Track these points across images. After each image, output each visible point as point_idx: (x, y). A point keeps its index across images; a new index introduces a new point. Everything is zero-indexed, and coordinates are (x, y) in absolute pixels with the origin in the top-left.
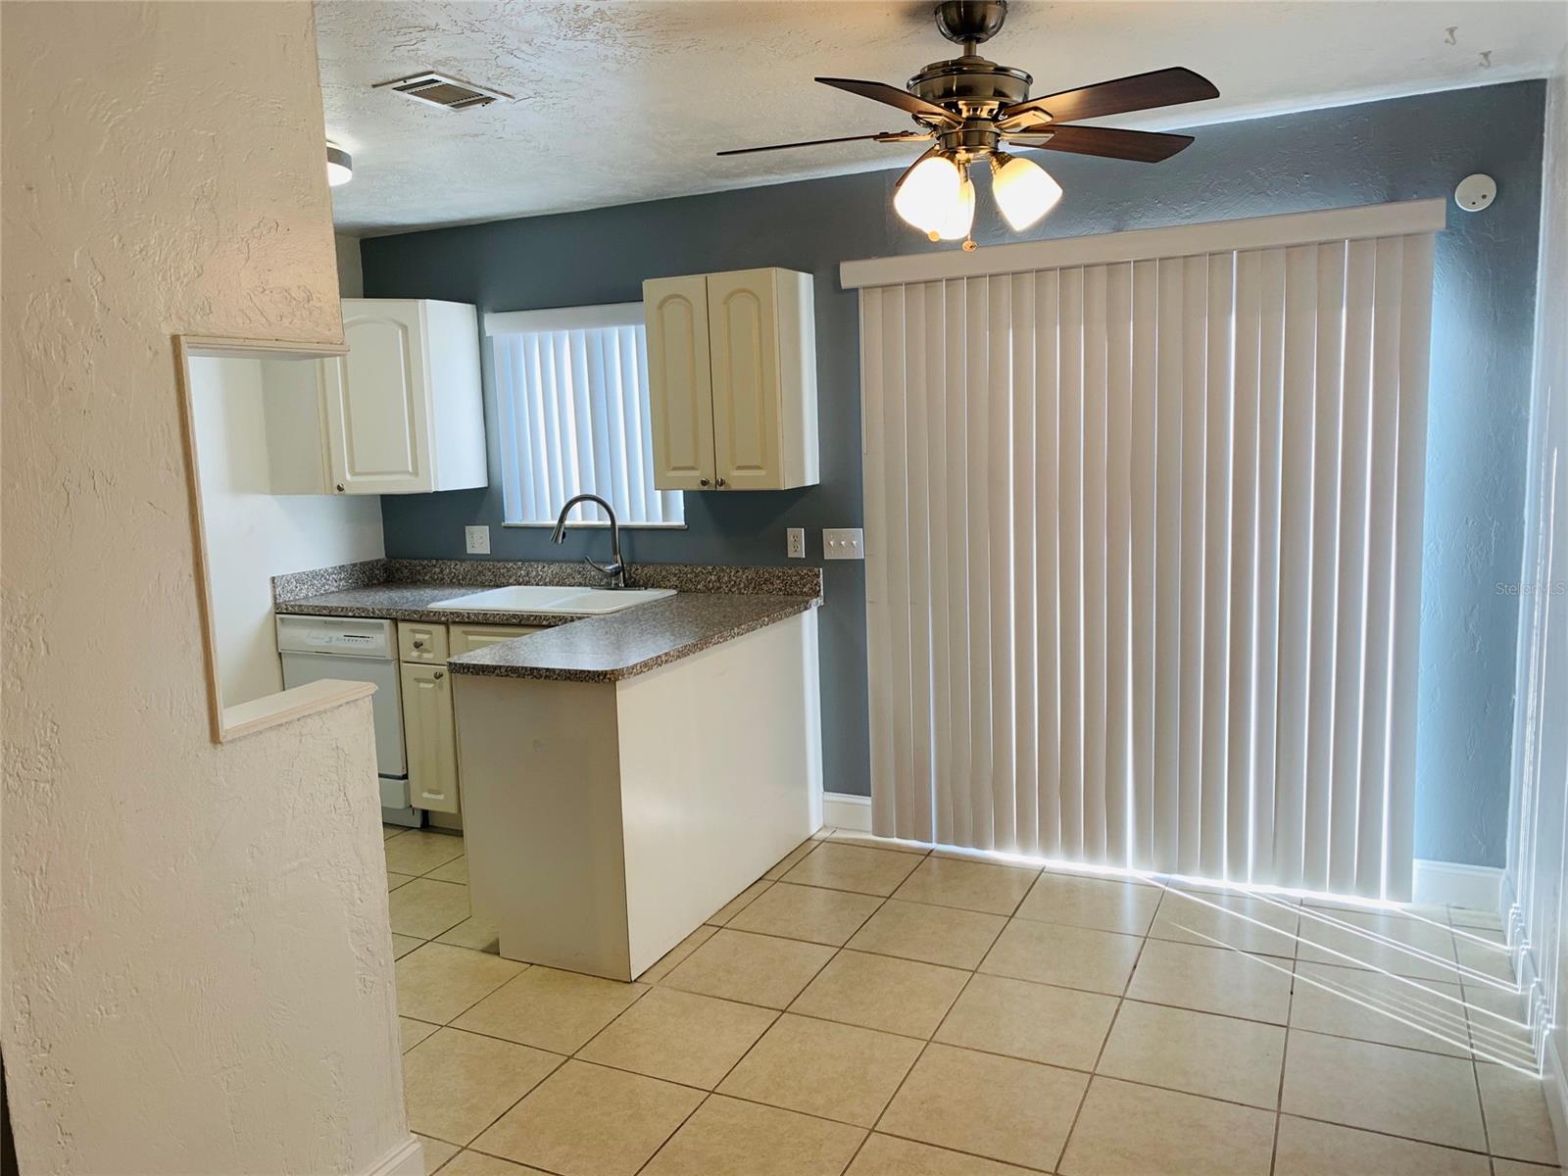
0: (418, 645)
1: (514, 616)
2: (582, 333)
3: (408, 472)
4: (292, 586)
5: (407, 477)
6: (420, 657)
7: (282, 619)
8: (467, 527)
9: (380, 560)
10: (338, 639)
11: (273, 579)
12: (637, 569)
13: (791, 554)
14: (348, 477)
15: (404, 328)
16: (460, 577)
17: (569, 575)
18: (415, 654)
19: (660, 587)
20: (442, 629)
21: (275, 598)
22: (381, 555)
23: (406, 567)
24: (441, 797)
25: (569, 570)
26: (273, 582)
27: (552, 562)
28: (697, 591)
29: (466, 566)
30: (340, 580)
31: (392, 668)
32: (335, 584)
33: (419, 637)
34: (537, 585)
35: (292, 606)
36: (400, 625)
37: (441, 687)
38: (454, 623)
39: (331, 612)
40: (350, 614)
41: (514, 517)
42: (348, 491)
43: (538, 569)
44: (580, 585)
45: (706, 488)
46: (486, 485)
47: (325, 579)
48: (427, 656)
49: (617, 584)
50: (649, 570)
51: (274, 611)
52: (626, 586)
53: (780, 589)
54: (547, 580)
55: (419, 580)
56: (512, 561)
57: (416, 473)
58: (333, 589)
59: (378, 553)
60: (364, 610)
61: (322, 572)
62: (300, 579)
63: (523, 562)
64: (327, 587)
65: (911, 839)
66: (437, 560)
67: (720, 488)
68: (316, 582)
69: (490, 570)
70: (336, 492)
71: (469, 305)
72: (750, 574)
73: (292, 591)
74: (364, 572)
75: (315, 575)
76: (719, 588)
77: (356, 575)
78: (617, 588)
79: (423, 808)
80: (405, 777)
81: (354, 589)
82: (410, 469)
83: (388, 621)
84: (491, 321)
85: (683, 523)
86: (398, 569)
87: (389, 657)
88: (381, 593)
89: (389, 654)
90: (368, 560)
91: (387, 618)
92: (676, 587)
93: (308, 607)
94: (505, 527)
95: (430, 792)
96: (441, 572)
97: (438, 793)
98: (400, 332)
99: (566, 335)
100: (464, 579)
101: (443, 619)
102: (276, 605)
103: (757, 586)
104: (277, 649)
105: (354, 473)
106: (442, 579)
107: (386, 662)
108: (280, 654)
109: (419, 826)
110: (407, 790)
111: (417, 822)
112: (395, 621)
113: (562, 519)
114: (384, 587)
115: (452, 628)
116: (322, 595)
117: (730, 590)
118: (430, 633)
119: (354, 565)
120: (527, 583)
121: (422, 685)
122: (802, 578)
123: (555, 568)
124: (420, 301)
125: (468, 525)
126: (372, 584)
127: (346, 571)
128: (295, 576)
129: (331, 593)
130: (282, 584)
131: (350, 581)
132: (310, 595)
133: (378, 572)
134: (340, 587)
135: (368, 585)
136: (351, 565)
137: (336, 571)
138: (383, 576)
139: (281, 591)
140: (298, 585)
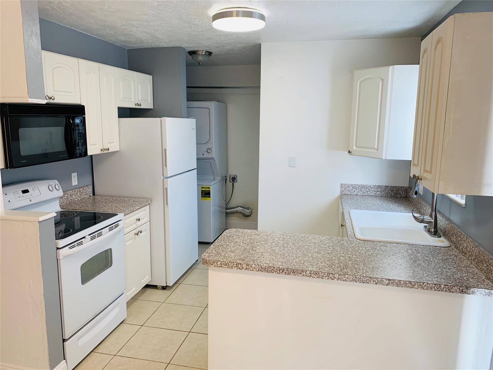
4: (350, 189)
5: (375, 151)
11: (341, 184)
15: (382, 80)
16: (415, 203)
22: (405, 185)
30: (377, 191)
32: (375, 193)
42: (353, 154)
47: (369, 189)
50: (449, 227)
55: (410, 200)
56: (424, 201)
57: (377, 149)
58: (373, 194)
61: (367, 186)
62: (355, 187)
64: (369, 193)
68: (363, 189)
70: (349, 153)
73: (349, 191)
74: (392, 191)
75: (363, 187)
76: (465, 253)
77: (387, 191)
81: (387, 197)
90: (396, 186)
92: (454, 243)
105: (357, 147)
116: (366, 195)
119: (387, 187)
126: (397, 197)
127: (382, 188)
128: (352, 185)
129: (370, 196)
130: (345, 187)
131: (383, 193)
132: (359, 194)
133: (401, 192)
134: (377, 194)
135: (394, 197)
136: (385, 186)
137: (375, 187)
138: (404, 194)
139: (344, 190)
140: (353, 189)
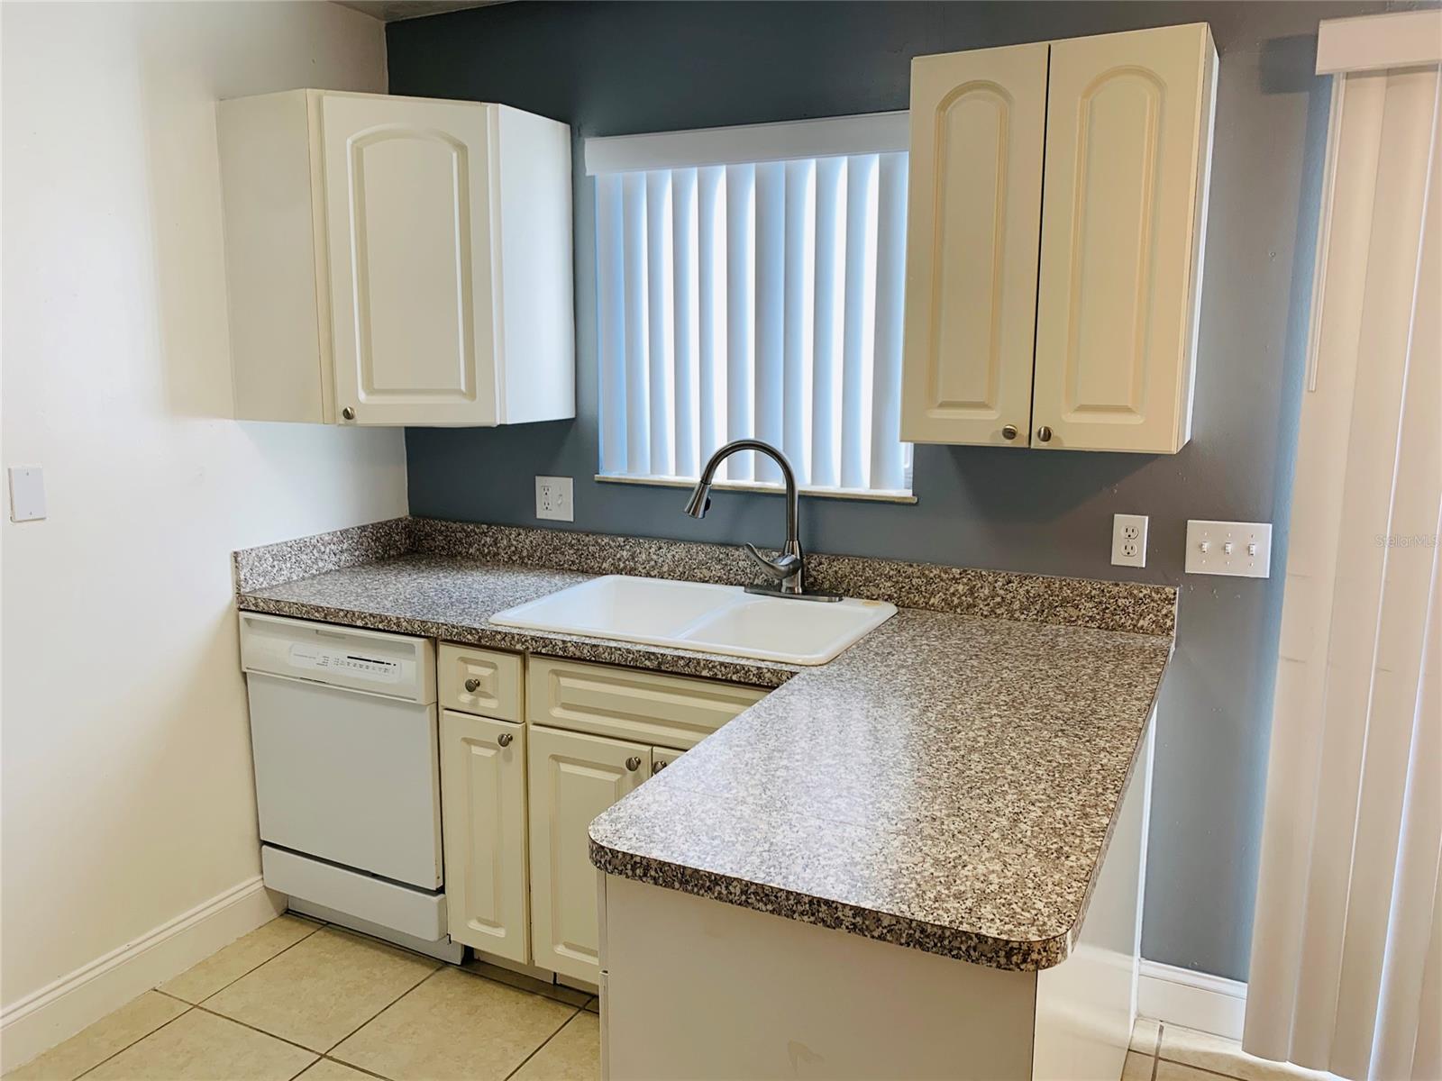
0: (472, 687)
1: (649, 655)
2: (750, 172)
3: (459, 392)
4: (266, 566)
5: (456, 400)
6: (474, 703)
7: (248, 620)
8: (537, 478)
9: (400, 520)
10: (337, 661)
11: (236, 555)
12: (821, 563)
13: (1118, 558)
14: (362, 396)
15: (462, 148)
16: (525, 553)
17: (701, 563)
18: (466, 697)
19: (860, 595)
20: (515, 661)
21: (239, 586)
22: (403, 511)
23: (441, 532)
24: (501, 933)
25: (702, 556)
26: (236, 561)
27: (673, 541)
28: (927, 606)
29: (535, 537)
30: (342, 552)
31: (427, 717)
32: (334, 559)
33: (475, 671)
34: (648, 575)
35: (265, 601)
36: (443, 648)
37: (508, 758)
38: (537, 654)
39: (327, 617)
40: (359, 623)
41: (613, 468)
42: (361, 419)
43: (648, 551)
44: (719, 581)
45: (1008, 443)
46: (573, 416)
47: (319, 551)
48: (487, 705)
49: (791, 589)
50: (843, 567)
51: (236, 606)
52: (803, 593)
53: (1092, 619)
54: (665, 568)
55: (460, 553)
56: (607, 534)
57: (471, 393)
58: (331, 566)
59: (396, 507)
60: (382, 619)
61: (313, 541)
62: (279, 554)
63: (627, 536)
64: (321, 564)
65: (1323, 1070)
66: (490, 525)
67: (1037, 444)
68: (303, 556)
69: (572, 546)
70: (342, 419)
71: (560, 123)
72: (1036, 586)
73: (265, 574)
74: (378, 539)
75: (302, 546)
76: (969, 606)
77: (366, 544)
78: (791, 594)
79: (465, 943)
80: (441, 890)
81: (362, 565)
82: (463, 388)
83: (422, 640)
84: (593, 148)
85: (908, 493)
86: (427, 534)
87: (421, 700)
88: (405, 579)
89: (423, 697)
90: (383, 519)
91: (420, 636)
92: (889, 598)
93: (290, 604)
94: (599, 482)
95: (481, 921)
96: (496, 542)
97: (495, 925)
98: (455, 155)
99: (720, 175)
100: (529, 557)
101: (519, 647)
102: (240, 597)
103: (1046, 609)
104: (241, 668)
105: (371, 390)
106: (497, 554)
107: (419, 708)
108: (244, 674)
109: (459, 963)
110: (443, 910)
111: (457, 959)
112: (435, 642)
113: (706, 478)
114: (407, 562)
115: (534, 664)
116: (314, 576)
117: (993, 611)
118: (493, 666)
119: (363, 528)
120: (631, 572)
121: (475, 750)
122: (1139, 601)
123: (679, 551)
124: (490, 106)
125: (539, 475)
126: (389, 557)
127: (352, 538)
128: (270, 549)
129: (326, 573)
130: (251, 562)
131: (357, 553)
132: (295, 578)
133: (397, 538)
134: (342, 563)
135: (383, 558)
136: (358, 528)
137: (335, 539)
138: (405, 543)
139: (248, 575)
140: (275, 563)
